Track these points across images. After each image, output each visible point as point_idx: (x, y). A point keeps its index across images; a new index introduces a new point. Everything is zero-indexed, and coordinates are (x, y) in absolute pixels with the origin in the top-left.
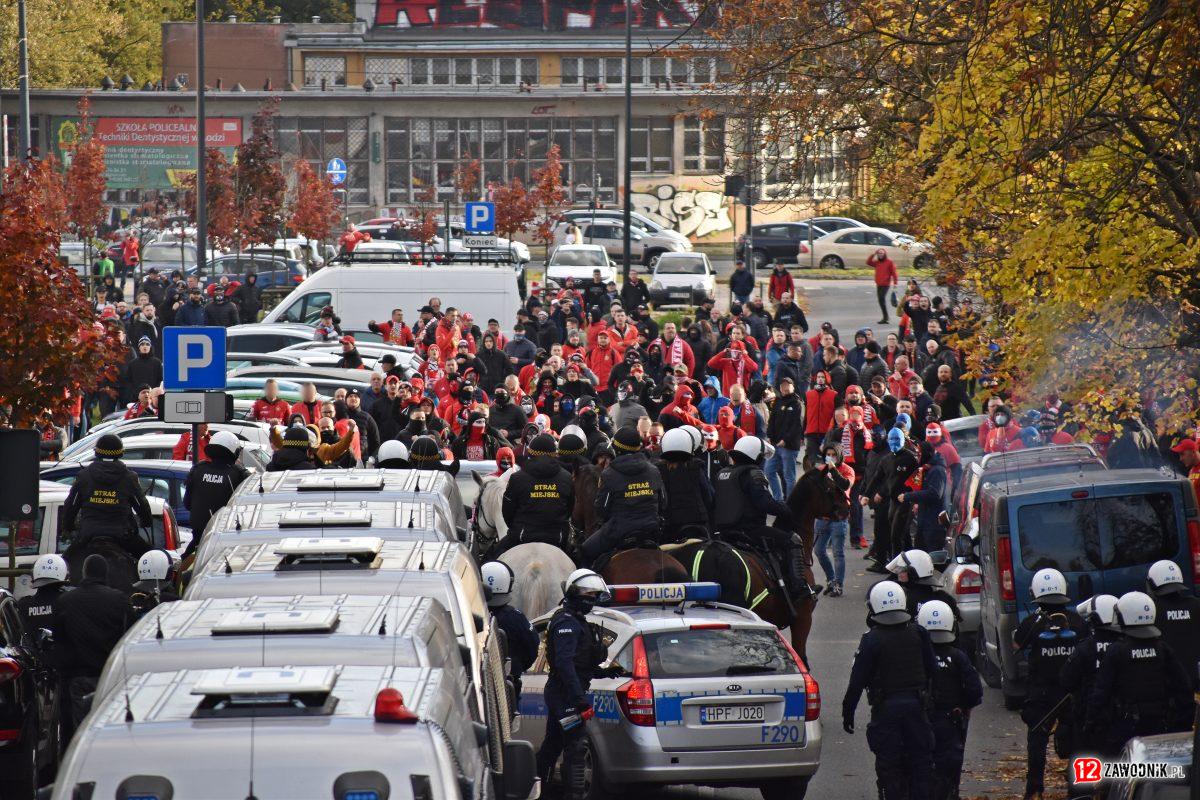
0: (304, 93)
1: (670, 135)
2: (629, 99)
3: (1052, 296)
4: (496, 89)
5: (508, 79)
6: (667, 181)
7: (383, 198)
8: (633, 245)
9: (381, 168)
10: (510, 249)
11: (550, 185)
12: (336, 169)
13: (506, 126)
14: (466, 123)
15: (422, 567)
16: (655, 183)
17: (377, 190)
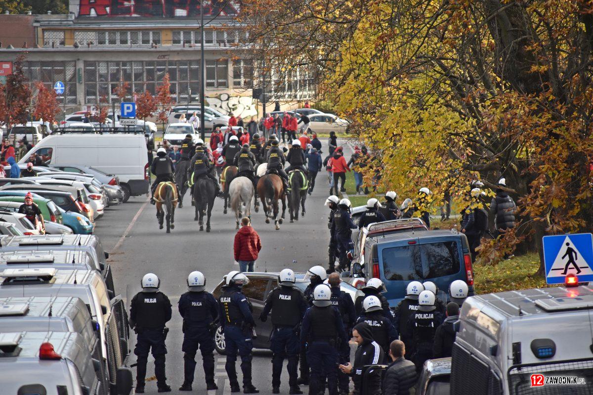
0: (44, 49)
1: (226, 68)
2: (202, 51)
3: (401, 146)
4: (140, 46)
5: (146, 41)
6: (225, 92)
7: (84, 101)
8: (206, 123)
9: (83, 86)
10: (145, 126)
11: (165, 94)
12: (59, 87)
13: (144, 65)
14: (124, 64)
15: (75, 282)
16: (219, 93)
17: (81, 96)
